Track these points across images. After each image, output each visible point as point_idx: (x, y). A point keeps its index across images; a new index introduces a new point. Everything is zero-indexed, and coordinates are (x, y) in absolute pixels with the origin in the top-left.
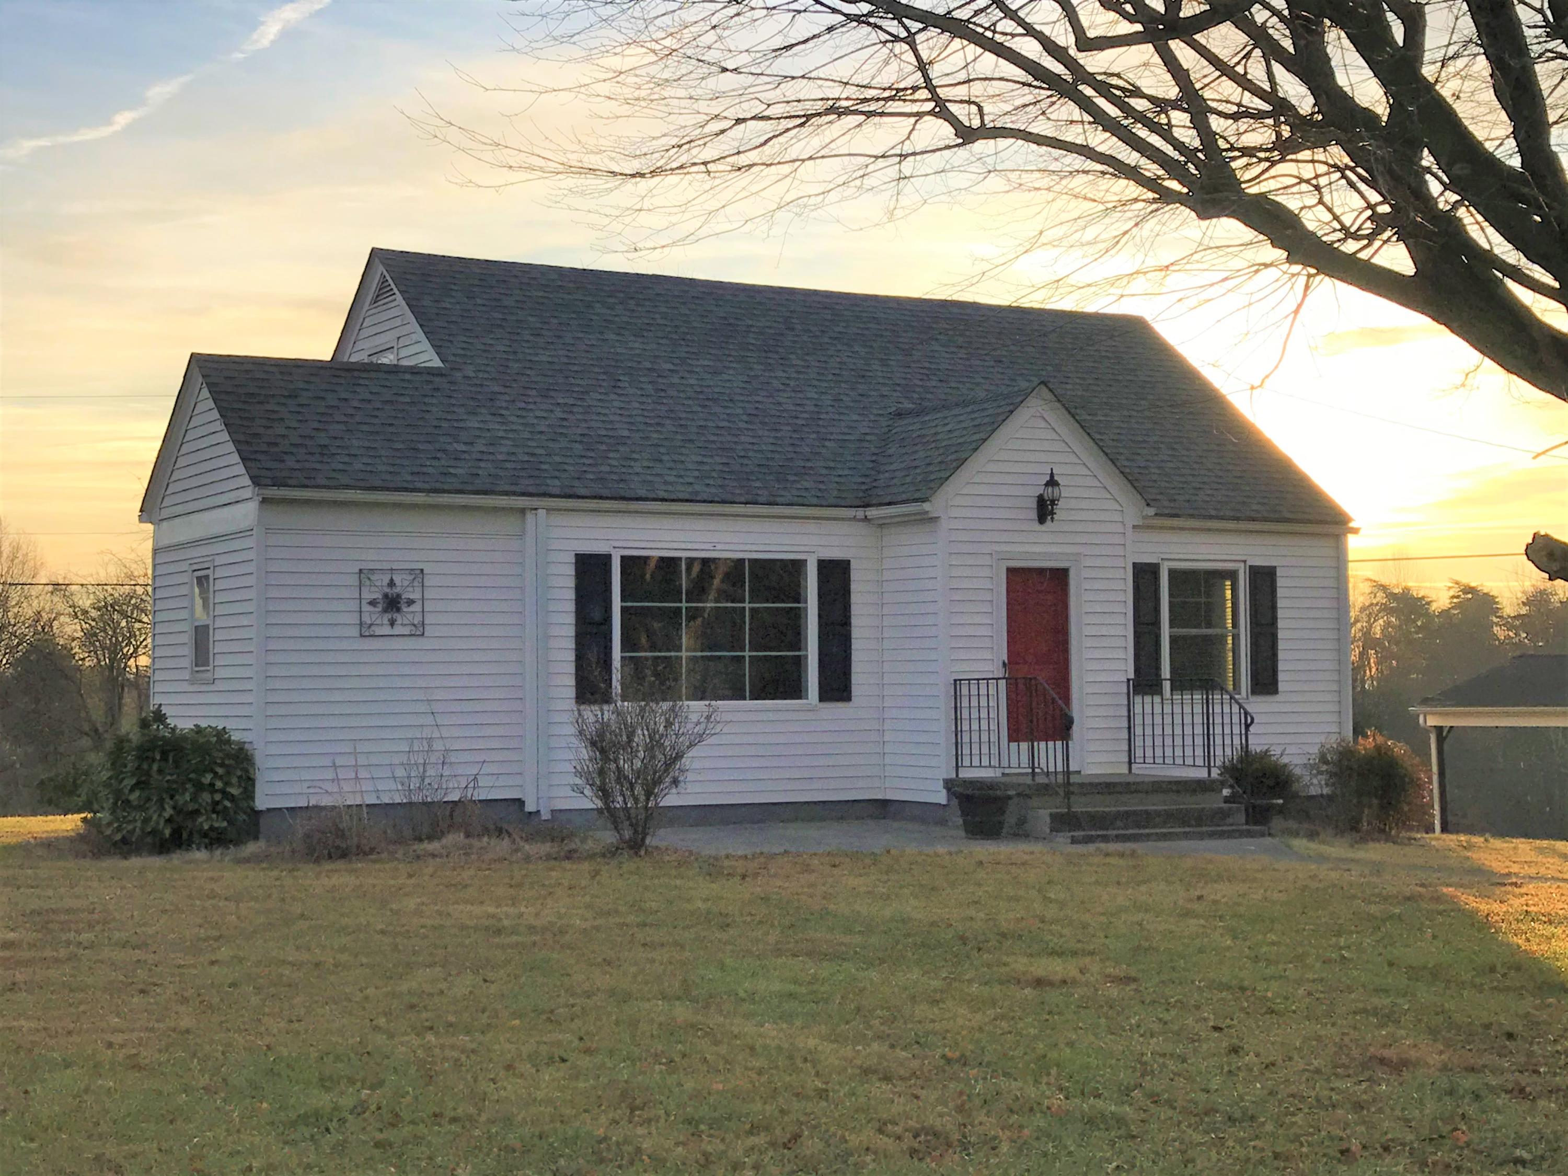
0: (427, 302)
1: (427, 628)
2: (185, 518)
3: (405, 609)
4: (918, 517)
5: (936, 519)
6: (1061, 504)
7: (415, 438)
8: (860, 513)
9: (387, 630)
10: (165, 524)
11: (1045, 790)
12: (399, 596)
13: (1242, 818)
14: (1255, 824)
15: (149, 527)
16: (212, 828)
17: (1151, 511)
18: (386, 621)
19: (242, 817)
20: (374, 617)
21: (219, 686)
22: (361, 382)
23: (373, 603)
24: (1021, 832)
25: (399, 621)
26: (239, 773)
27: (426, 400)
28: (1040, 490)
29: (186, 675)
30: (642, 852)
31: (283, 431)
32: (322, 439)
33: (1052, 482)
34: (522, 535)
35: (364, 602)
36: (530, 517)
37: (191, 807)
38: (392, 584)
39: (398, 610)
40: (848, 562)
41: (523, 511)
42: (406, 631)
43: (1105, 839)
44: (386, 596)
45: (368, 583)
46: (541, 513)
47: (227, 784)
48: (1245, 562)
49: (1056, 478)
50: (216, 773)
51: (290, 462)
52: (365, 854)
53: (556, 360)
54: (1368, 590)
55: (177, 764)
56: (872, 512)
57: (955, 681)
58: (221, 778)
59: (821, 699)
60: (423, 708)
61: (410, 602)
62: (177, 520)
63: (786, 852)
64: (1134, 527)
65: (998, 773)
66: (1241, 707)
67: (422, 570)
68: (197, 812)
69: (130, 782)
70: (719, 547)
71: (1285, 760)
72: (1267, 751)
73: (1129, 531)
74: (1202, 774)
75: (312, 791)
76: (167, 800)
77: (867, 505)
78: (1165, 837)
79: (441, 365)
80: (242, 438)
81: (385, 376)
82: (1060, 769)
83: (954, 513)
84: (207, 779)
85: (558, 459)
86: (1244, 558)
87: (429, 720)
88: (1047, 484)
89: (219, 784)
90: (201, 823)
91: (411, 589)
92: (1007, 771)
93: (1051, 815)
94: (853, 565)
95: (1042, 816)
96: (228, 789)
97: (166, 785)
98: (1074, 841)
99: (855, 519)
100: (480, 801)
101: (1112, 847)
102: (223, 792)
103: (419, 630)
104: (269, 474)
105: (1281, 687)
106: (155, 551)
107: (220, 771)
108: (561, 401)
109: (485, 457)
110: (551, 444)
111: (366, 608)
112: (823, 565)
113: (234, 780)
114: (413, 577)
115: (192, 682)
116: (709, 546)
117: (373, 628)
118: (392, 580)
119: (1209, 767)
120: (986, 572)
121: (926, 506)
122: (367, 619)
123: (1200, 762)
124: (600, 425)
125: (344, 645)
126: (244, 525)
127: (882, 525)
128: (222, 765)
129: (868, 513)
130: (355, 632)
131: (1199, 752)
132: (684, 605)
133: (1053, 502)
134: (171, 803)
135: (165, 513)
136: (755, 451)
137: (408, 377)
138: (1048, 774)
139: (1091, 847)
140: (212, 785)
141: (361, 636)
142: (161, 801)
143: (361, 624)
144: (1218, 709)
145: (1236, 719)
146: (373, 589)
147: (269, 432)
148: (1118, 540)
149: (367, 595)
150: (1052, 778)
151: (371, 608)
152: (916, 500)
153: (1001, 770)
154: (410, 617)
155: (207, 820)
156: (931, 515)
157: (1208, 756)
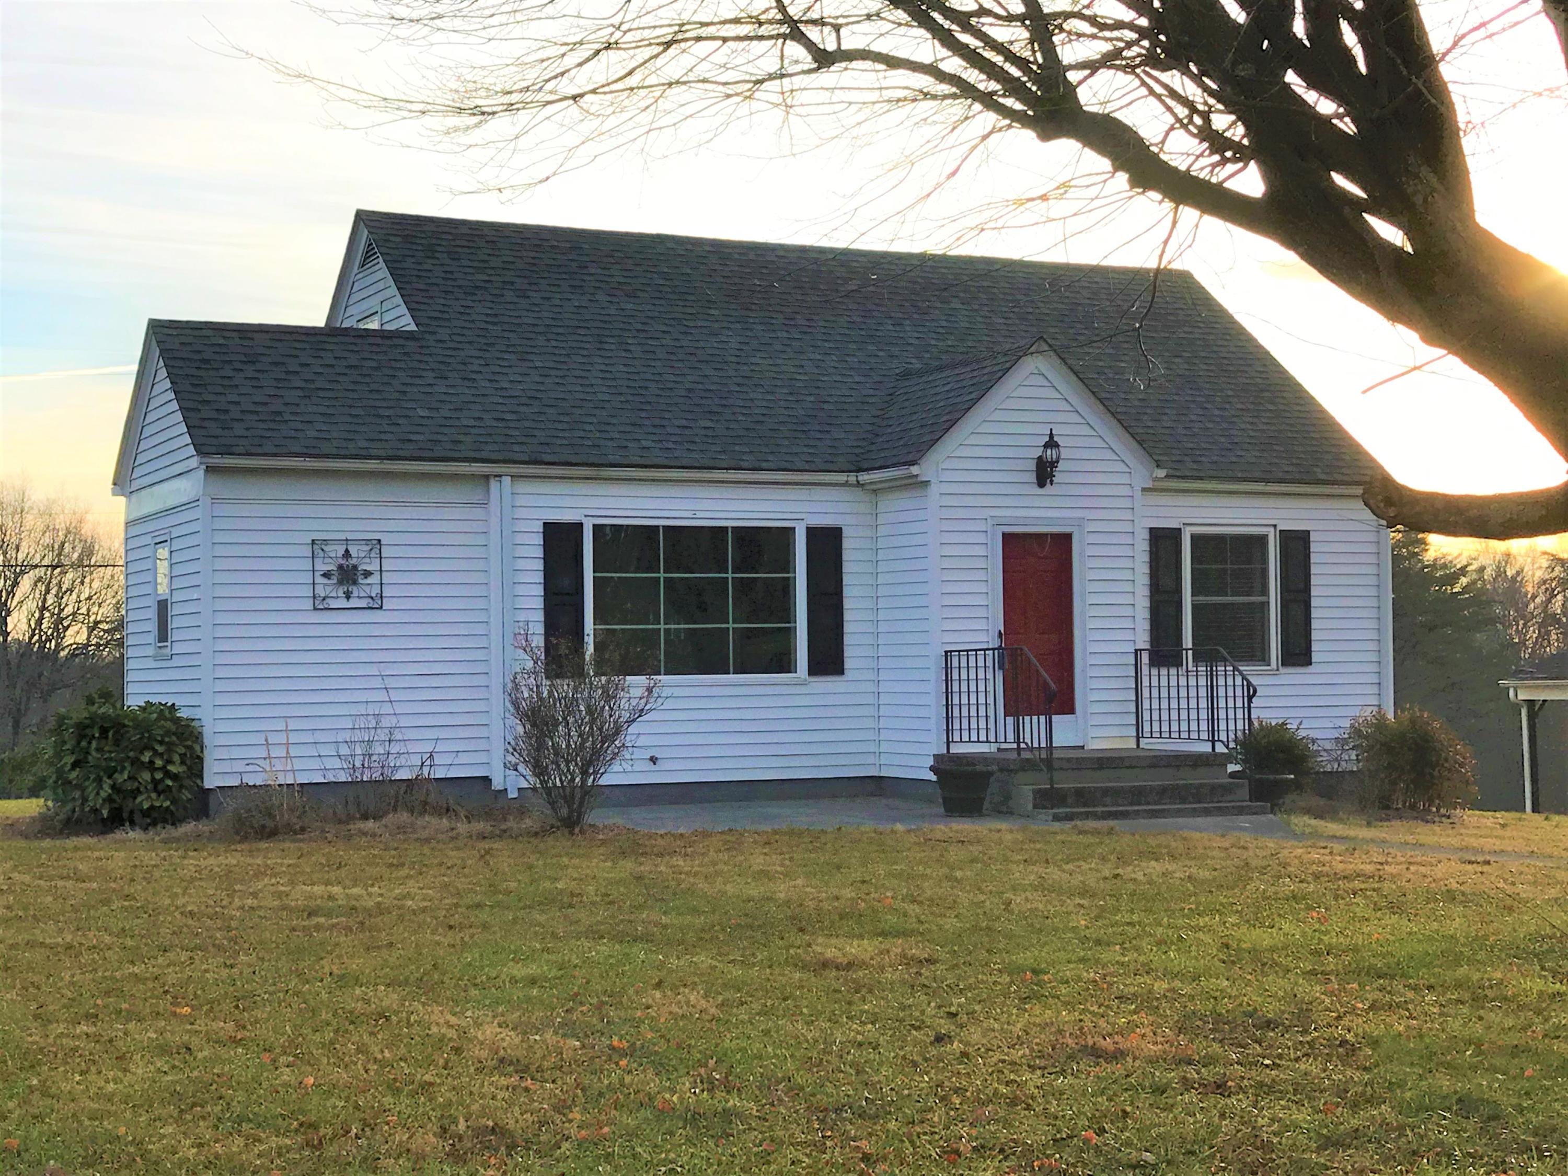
0: (409, 263)
1: (384, 600)
2: (148, 490)
3: (361, 580)
4: (907, 482)
5: (926, 483)
6: (1061, 466)
7: (378, 404)
8: (852, 478)
9: (343, 603)
10: (134, 495)
11: (1028, 766)
12: (355, 567)
13: (1244, 793)
14: (1257, 800)
15: (122, 500)
16: (152, 807)
17: (1161, 473)
18: (341, 594)
19: (186, 795)
20: (329, 589)
21: (176, 662)
22: (328, 347)
23: (327, 575)
24: (1004, 810)
25: (355, 594)
26: (182, 750)
27: (394, 364)
28: (1039, 452)
29: (150, 651)
30: (577, 830)
31: (235, 398)
32: (277, 405)
33: (1051, 443)
34: (484, 505)
35: (317, 574)
36: (494, 484)
37: (130, 786)
38: (347, 554)
39: (355, 582)
40: (839, 530)
41: (487, 477)
42: (363, 603)
43: (1087, 816)
44: (340, 567)
45: (321, 554)
46: (507, 480)
47: (169, 762)
48: (1275, 526)
49: (1055, 439)
50: (155, 751)
51: (239, 429)
52: (295, 833)
53: (539, 322)
54: (1545, 564)
55: (117, 743)
56: (864, 477)
57: (946, 652)
58: (161, 755)
59: (811, 673)
60: (378, 683)
61: (367, 574)
62: (143, 492)
63: (731, 830)
64: (1144, 490)
65: (993, 748)
66: (1244, 678)
67: (379, 541)
68: (136, 792)
69: (69, 759)
70: (699, 515)
71: (1302, 734)
72: (1284, 724)
73: (1138, 493)
74: (1206, 748)
75: (250, 768)
76: (105, 779)
77: (859, 470)
78: (1154, 814)
79: (415, 328)
80: (190, 405)
81: (352, 340)
82: (1043, 745)
83: (947, 476)
84: (146, 757)
85: (527, 424)
86: (1273, 522)
87: (382, 696)
88: (1046, 446)
89: (159, 763)
90: (141, 802)
91: (368, 560)
92: (1004, 746)
93: (1034, 791)
94: (846, 532)
95: (1025, 793)
96: (170, 768)
97: (104, 764)
98: (1056, 818)
99: (846, 484)
100: (436, 779)
101: (1091, 824)
102: (163, 769)
103: (377, 604)
104: (214, 441)
105: (1315, 657)
106: (128, 524)
107: (160, 749)
108: (539, 364)
109: (448, 423)
110: (523, 409)
111: (319, 580)
112: (812, 532)
113: (176, 758)
114: (369, 548)
115: (155, 658)
116: (689, 515)
117: (328, 600)
118: (347, 551)
119: (1213, 742)
120: (981, 538)
121: (915, 470)
122: (320, 591)
123: (1204, 736)
124: (579, 388)
125: (300, 618)
126: (192, 496)
127: (876, 491)
128: (161, 743)
129: (860, 478)
130: (309, 604)
131: (1204, 726)
132: (662, 575)
133: (1054, 464)
134: (110, 782)
135: (136, 485)
136: (744, 414)
137: (379, 341)
138: (1032, 749)
139: (1068, 825)
140: (151, 762)
141: (315, 609)
142: (99, 780)
143: (314, 597)
144: (1221, 682)
145: (1239, 692)
146: (327, 560)
147: (222, 398)
148: (1127, 503)
149: (321, 567)
150: (1037, 753)
151: (325, 581)
152: (905, 464)
153: (997, 745)
154: (367, 589)
155: (146, 799)
156: (919, 479)
157: (1212, 731)
